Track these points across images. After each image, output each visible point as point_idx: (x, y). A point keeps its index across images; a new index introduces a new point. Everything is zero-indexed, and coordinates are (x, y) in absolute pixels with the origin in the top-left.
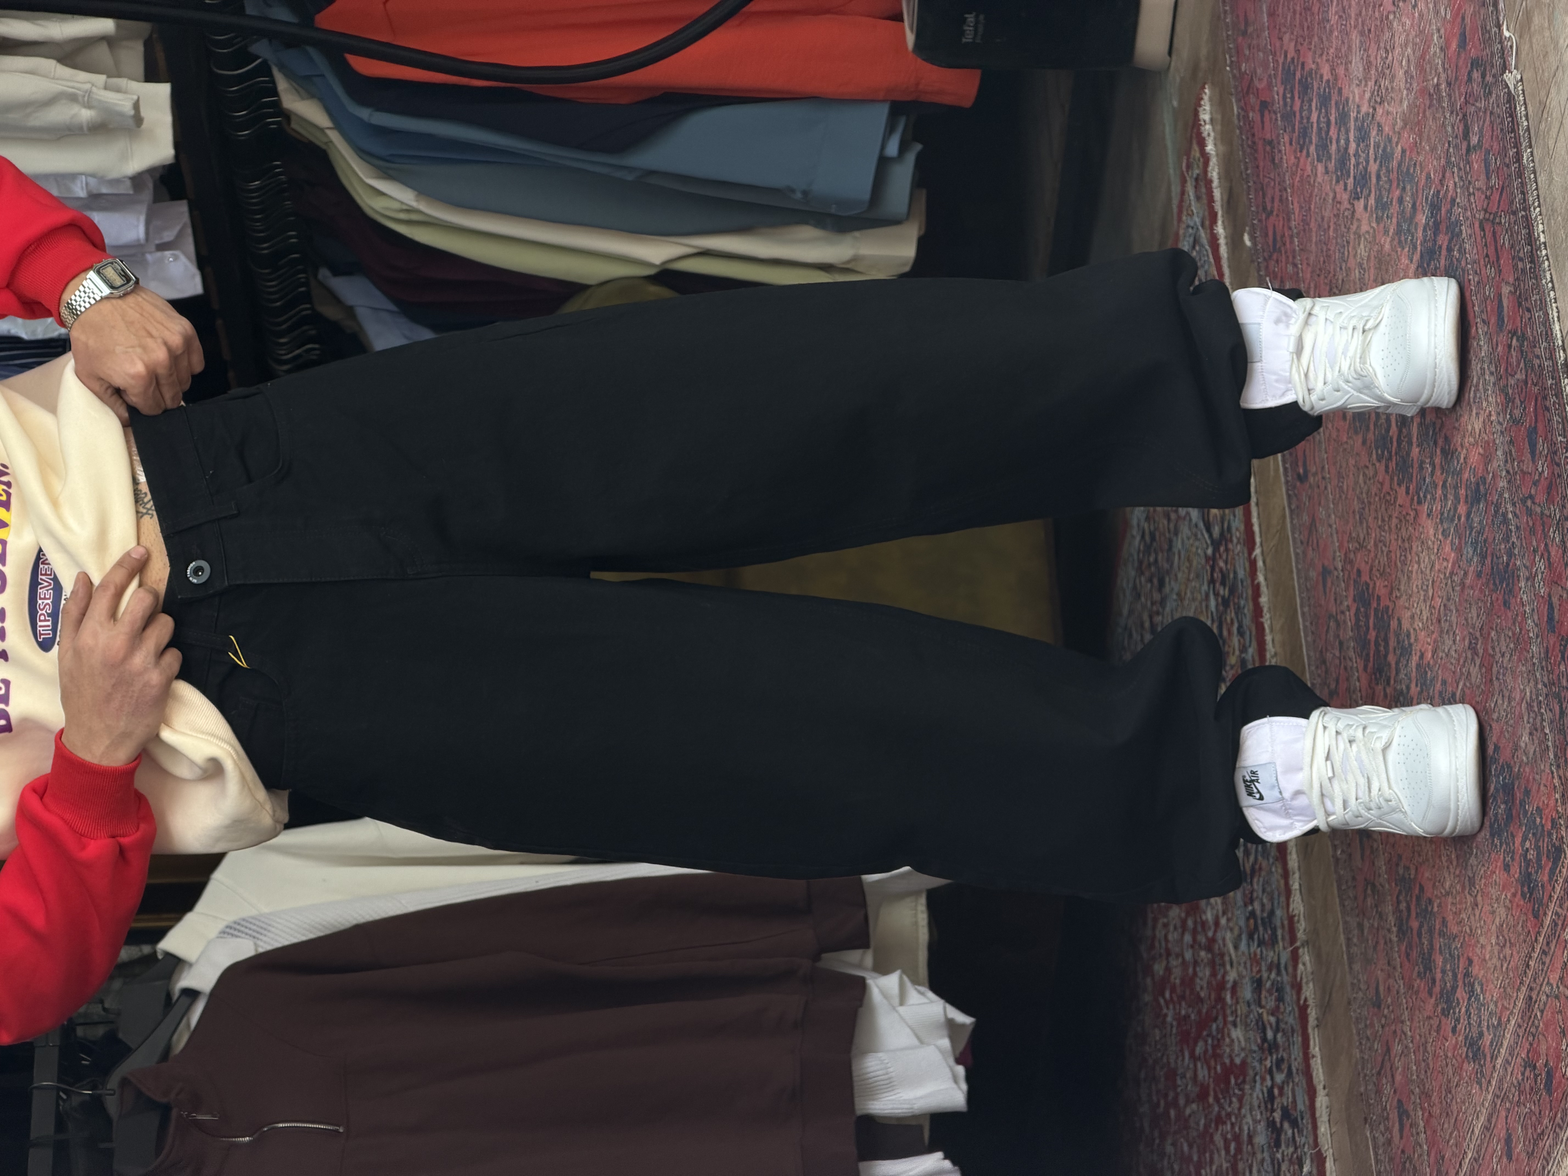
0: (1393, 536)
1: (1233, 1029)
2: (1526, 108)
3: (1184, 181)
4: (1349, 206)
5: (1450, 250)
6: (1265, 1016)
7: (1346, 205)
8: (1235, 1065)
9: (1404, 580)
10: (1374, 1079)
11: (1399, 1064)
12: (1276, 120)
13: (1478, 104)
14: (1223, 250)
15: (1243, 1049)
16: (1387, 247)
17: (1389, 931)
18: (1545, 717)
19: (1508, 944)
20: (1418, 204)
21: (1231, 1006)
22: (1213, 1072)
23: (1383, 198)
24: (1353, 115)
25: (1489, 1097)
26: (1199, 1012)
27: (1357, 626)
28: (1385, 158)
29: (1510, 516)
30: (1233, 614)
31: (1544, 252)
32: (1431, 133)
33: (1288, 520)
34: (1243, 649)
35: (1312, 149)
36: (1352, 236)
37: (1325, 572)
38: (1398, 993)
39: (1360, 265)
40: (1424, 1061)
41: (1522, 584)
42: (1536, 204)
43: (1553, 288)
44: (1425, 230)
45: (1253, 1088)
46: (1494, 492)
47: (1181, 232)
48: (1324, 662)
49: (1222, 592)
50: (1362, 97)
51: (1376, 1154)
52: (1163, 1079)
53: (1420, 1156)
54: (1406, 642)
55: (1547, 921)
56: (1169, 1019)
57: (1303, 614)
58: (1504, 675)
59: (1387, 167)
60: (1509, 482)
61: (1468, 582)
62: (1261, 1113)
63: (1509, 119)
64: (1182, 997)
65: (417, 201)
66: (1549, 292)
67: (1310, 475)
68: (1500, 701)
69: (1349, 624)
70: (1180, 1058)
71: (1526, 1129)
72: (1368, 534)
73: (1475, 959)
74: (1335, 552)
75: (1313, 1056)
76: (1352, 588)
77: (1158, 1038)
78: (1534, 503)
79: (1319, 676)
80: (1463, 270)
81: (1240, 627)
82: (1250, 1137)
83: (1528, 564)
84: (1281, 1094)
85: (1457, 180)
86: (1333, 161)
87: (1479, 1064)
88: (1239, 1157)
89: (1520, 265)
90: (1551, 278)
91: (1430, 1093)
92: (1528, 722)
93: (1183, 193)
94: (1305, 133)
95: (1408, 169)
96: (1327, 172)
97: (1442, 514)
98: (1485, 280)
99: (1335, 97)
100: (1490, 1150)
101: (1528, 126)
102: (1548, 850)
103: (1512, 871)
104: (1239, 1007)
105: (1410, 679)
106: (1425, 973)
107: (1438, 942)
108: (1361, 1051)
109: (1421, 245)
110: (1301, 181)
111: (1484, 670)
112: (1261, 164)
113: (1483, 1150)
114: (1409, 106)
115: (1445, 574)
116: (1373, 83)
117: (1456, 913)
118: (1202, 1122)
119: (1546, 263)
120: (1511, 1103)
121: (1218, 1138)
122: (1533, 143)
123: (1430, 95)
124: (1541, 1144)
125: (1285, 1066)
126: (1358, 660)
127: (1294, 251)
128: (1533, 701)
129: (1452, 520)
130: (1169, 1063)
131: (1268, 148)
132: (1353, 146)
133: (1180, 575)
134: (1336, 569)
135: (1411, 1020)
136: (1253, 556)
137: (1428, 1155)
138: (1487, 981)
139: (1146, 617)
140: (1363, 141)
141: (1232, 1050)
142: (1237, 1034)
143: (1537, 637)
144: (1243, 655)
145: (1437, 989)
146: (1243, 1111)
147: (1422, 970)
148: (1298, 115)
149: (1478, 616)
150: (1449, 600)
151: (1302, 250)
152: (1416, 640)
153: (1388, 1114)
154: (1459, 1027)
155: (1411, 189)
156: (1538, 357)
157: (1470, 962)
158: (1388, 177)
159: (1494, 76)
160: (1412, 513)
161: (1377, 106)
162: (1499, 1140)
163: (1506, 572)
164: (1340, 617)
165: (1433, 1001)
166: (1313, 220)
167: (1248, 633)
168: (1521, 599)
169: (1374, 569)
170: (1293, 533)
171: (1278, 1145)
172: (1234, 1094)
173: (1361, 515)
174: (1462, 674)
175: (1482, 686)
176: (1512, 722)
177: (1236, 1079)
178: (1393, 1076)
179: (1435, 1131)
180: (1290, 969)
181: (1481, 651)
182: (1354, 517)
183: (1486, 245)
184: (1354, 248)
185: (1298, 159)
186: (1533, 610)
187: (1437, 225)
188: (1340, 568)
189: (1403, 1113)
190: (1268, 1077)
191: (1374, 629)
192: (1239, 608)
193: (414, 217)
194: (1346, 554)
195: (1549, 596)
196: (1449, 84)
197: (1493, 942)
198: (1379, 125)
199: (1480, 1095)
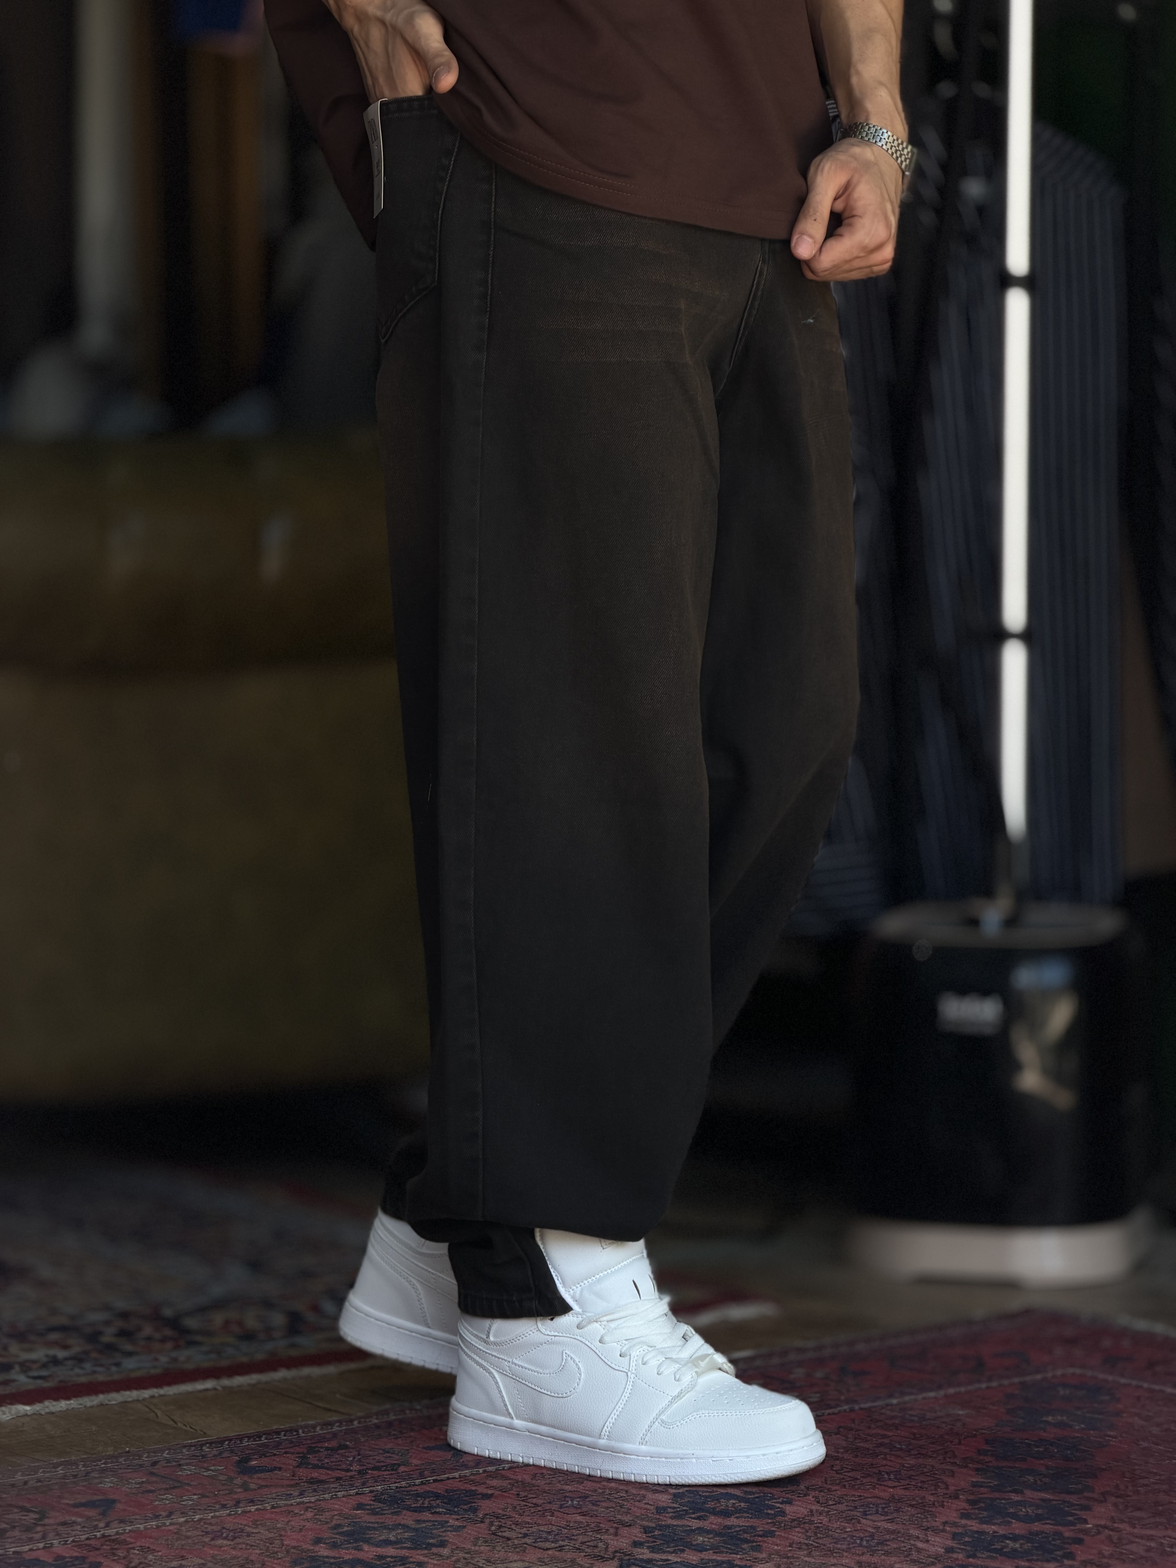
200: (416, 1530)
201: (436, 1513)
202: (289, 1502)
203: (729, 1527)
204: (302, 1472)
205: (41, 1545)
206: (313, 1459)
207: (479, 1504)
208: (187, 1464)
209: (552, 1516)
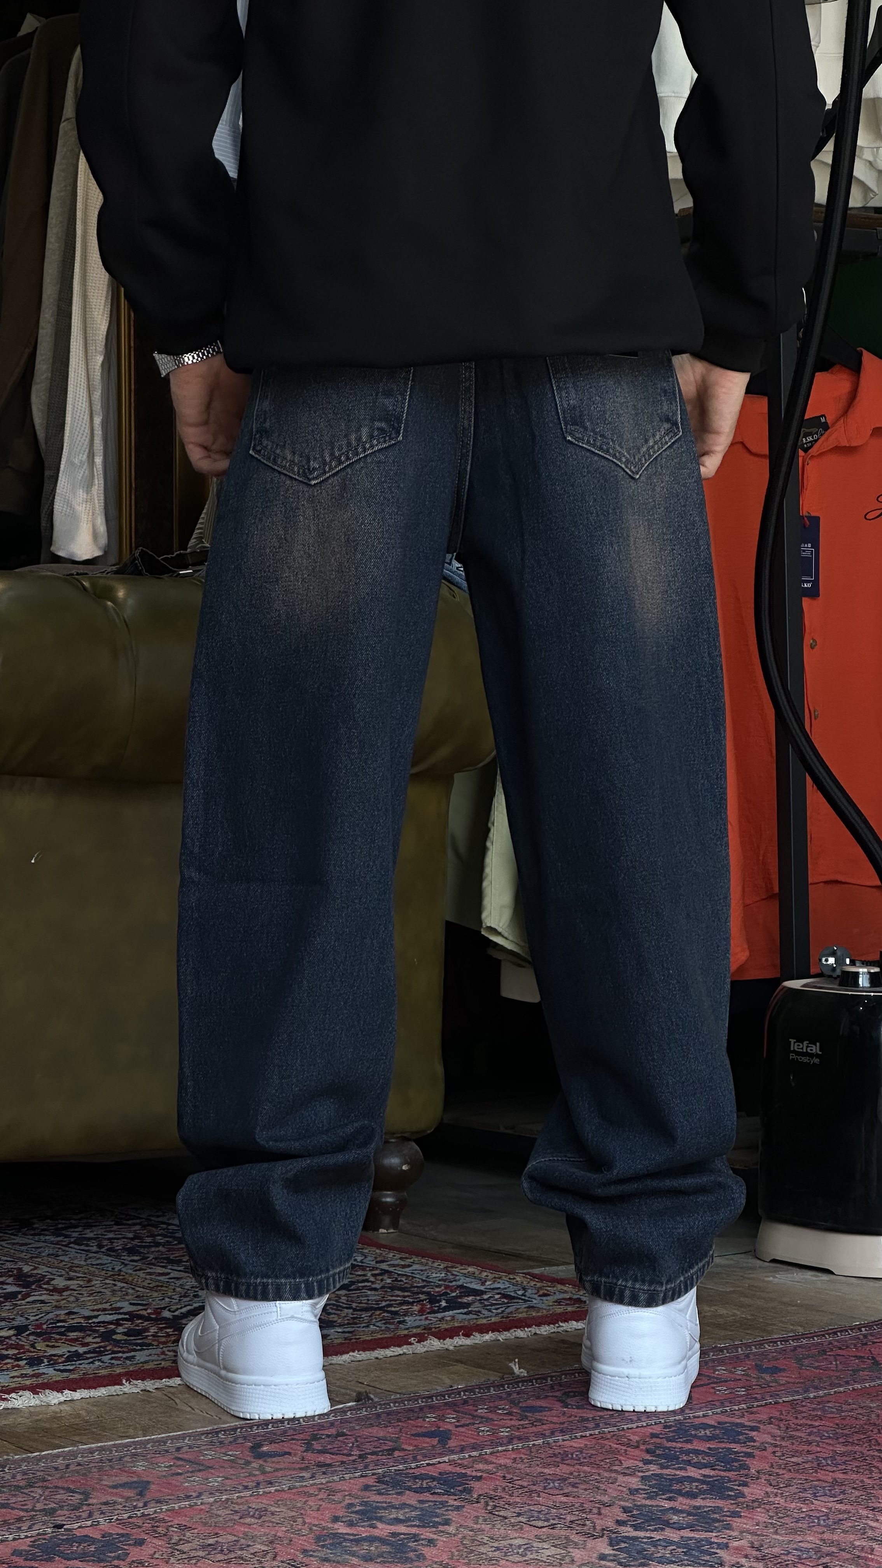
4: (598, 1528)
7: (600, 1524)
24: (713, 1537)
30: (93, 1346)
34: (53, 1361)
35: (654, 1469)
36: (562, 1534)
37: (142, 1487)
47: (517, 1279)
48: (30, 1485)
57: (91, 1451)
67: (261, 1462)
69: (76, 1526)
74: (167, 1503)
76: (120, 1531)
79: (14, 1476)
81: (79, 1356)
86: (648, 1502)
94: (671, 1457)
96: (633, 1492)
99: (726, 1506)
110: (612, 1450)
127: (527, 1439)
133: (141, 1274)
134: (145, 1504)
139: (96, 1231)
140: (685, 1553)
144: (45, 1360)
148: (689, 1446)
151: (530, 1451)
164: (84, 1512)
166: (571, 1469)
167: (72, 1367)
184: (548, 1537)
188: (146, 1512)
192: (101, 1355)
194: (163, 1520)
200: (422, 1509)
201: (434, 1493)
202: (304, 1484)
203: (699, 1508)
204: (309, 1455)
205: (89, 1523)
206: (317, 1446)
207: (472, 1485)
208: (207, 1450)
209: (539, 1496)
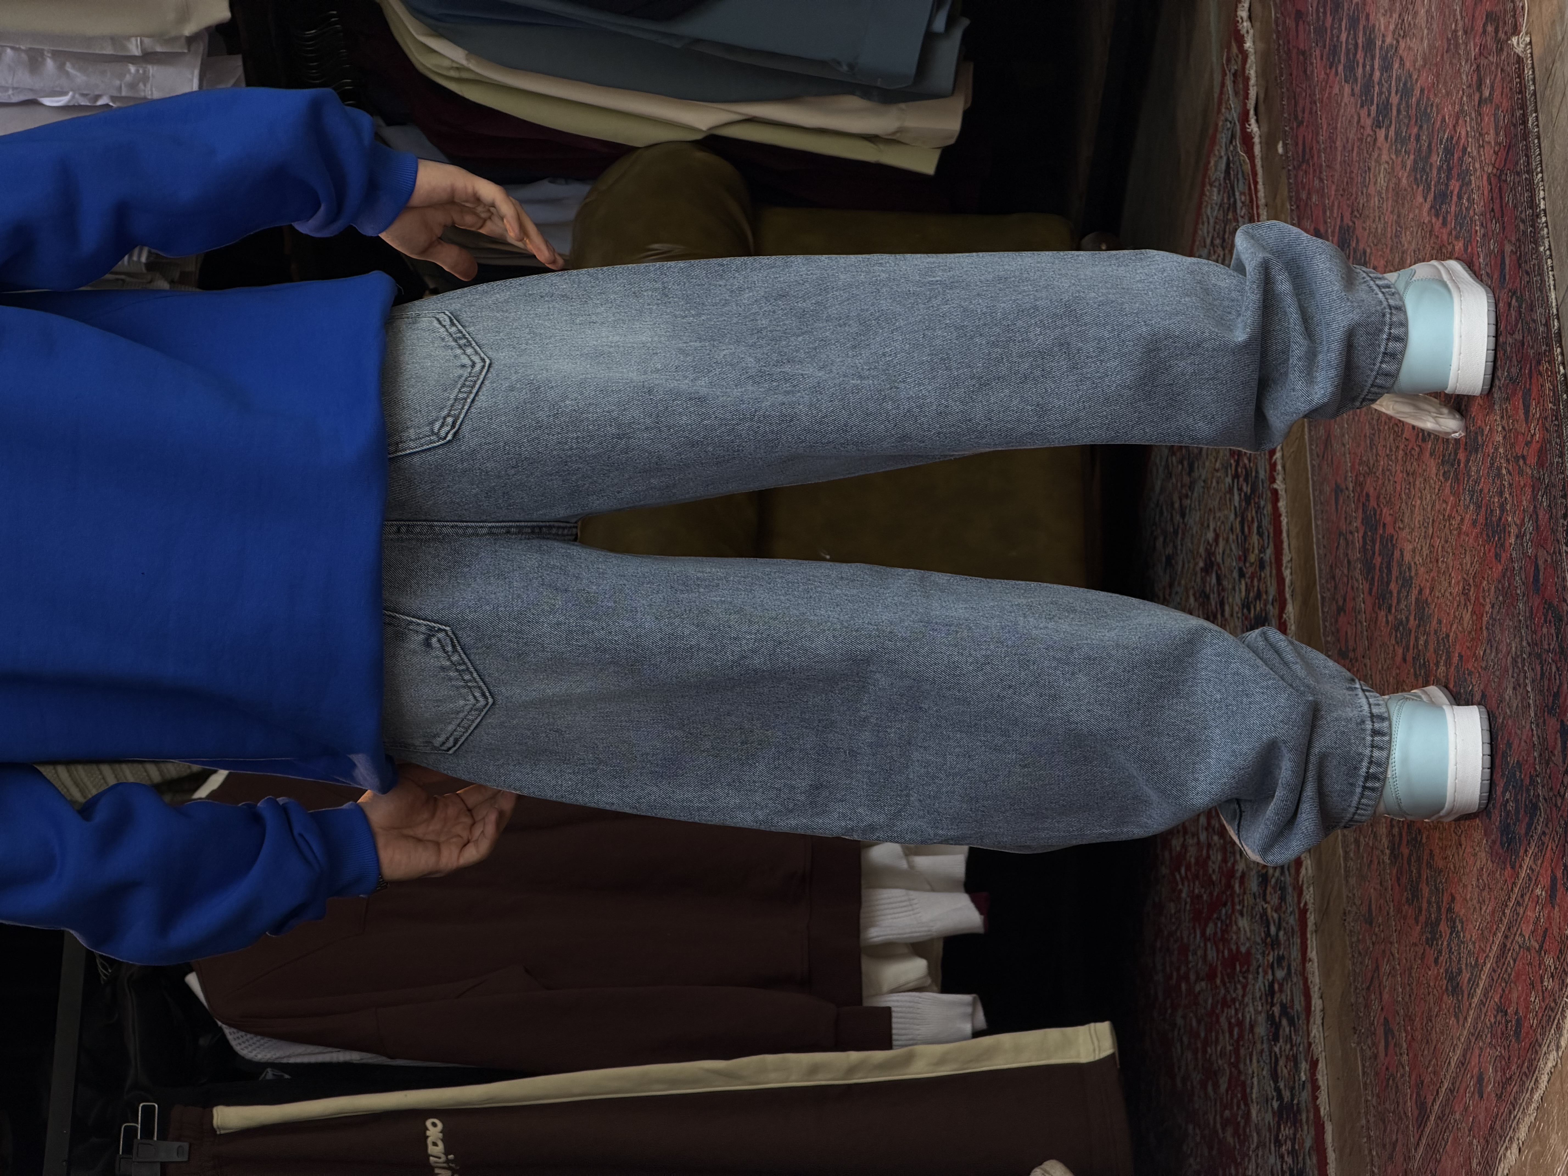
0: (1399, 468)
1: (1240, 918)
2: (1533, 72)
3: (1224, 74)
5: (1460, 197)
6: (1269, 910)
8: (1241, 953)
9: (1407, 514)
10: (1364, 992)
11: (1386, 983)
12: (1310, 31)
13: (1491, 58)
14: (1257, 149)
15: (1248, 939)
16: (1404, 181)
17: (1382, 852)
18: (1528, 674)
19: (1487, 889)
20: (1433, 145)
21: (1239, 895)
22: (1220, 955)
23: (1402, 132)
24: (1379, 43)
25: (1465, 1033)
26: (1211, 894)
27: (1364, 549)
28: (1406, 93)
29: (1504, 471)
30: (1254, 512)
31: (1544, 219)
32: (1448, 77)
33: (1306, 430)
34: (1262, 550)
35: (1341, 68)
36: (1373, 163)
37: (1338, 490)
38: (1388, 914)
39: (1380, 193)
40: (1409, 985)
41: (1512, 540)
42: (1539, 170)
43: (1551, 256)
44: (1439, 173)
45: (1256, 979)
46: (1491, 445)
47: (1220, 124)
48: (1334, 578)
49: (1244, 488)
50: (1387, 28)
51: (1363, 1066)
52: (1176, 952)
53: (1403, 1076)
54: (1407, 574)
55: (1523, 875)
56: (1184, 895)
57: (1317, 526)
58: (1493, 626)
59: (1407, 102)
60: (1504, 438)
61: (1464, 528)
62: (1262, 1006)
63: (1518, 80)
64: (1196, 876)
65: (467, 59)
66: (1546, 259)
68: (1488, 651)
69: (1357, 545)
70: (1193, 936)
71: (1496, 1072)
72: (1377, 461)
73: (1458, 897)
74: (1347, 472)
75: (1310, 960)
76: (1360, 511)
77: (1173, 911)
78: (1525, 463)
79: (1329, 590)
80: (1471, 220)
81: (1259, 527)
82: (1252, 1027)
83: (1518, 522)
84: (1281, 990)
85: (1469, 129)
86: (1359, 85)
87: (1458, 999)
88: (1241, 1043)
89: (1522, 227)
90: (1550, 246)
91: (1414, 1017)
92: (1513, 677)
93: (1223, 85)
94: (1334, 51)
95: (1426, 109)
97: (1444, 456)
98: (1490, 233)
99: (1363, 22)
100: (1464, 1085)
101: (1535, 90)
102: (1526, 806)
103: (1493, 818)
104: (1245, 898)
105: (1409, 610)
106: (1413, 901)
107: (1426, 873)
108: (1353, 964)
109: (1435, 186)
110: (1329, 98)
111: (1475, 617)
112: (1295, 73)
113: (1458, 1083)
114: (1429, 45)
115: (1444, 516)
116: (1397, 16)
117: (1442, 848)
118: (1210, 1001)
119: (1546, 230)
120: (1484, 1043)
121: (1223, 1019)
122: (1539, 107)
123: (1449, 40)
124: (1509, 1089)
125: (1285, 964)
126: (1364, 582)
128: (1518, 657)
129: (1453, 465)
130: (1182, 938)
131: (1301, 58)
132: (1377, 74)
133: (1207, 464)
134: (1347, 489)
135: (1399, 942)
136: (1273, 461)
137: (1409, 1077)
138: (1467, 920)
139: (1176, 498)
140: (1386, 71)
141: (1238, 938)
142: (1243, 923)
143: (1523, 596)
144: (1262, 555)
145: (1422, 919)
146: (1246, 999)
147: (1410, 896)
148: (1329, 31)
149: (1471, 564)
150: (1446, 542)
151: (1328, 166)
152: (1416, 574)
153: (1375, 1029)
154: (1441, 958)
155: (1428, 129)
156: (1534, 321)
157: (1453, 899)
158: (1408, 113)
159: (1506, 33)
160: (1417, 449)
161: (1400, 39)
162: (1472, 1077)
163: (1498, 526)
164: (1350, 537)
165: (1419, 927)
166: (1339, 138)
167: (1266, 534)
168: (1511, 555)
169: (1382, 497)
170: (1311, 445)
171: (1276, 1039)
172: (1239, 981)
173: (1372, 440)
174: (1455, 617)
175: (1473, 633)
176: (1498, 673)
177: (1241, 967)
178: (1381, 994)
179: (1416, 1056)
180: (1293, 871)
181: (1473, 599)
182: (1365, 442)
183: (1492, 199)
184: (1375, 176)
185: (1328, 75)
186: (1521, 568)
187: (1450, 169)
188: (1351, 488)
189: (1388, 1032)
190: (1270, 972)
191: (1380, 555)
192: (1259, 507)
193: (465, 75)
194: (1356, 476)
195: (1536, 556)
196: (1465, 32)
197: (1474, 883)
198: (1401, 59)
199: (1458, 1029)
203: (1363, 45)
205: (1356, 534)
209: (1353, 172)
